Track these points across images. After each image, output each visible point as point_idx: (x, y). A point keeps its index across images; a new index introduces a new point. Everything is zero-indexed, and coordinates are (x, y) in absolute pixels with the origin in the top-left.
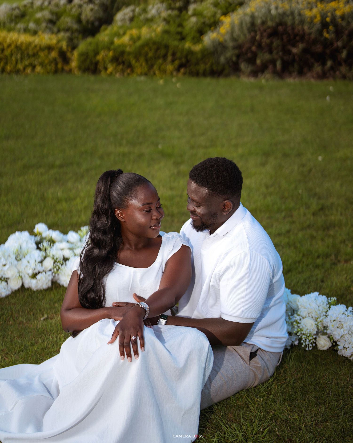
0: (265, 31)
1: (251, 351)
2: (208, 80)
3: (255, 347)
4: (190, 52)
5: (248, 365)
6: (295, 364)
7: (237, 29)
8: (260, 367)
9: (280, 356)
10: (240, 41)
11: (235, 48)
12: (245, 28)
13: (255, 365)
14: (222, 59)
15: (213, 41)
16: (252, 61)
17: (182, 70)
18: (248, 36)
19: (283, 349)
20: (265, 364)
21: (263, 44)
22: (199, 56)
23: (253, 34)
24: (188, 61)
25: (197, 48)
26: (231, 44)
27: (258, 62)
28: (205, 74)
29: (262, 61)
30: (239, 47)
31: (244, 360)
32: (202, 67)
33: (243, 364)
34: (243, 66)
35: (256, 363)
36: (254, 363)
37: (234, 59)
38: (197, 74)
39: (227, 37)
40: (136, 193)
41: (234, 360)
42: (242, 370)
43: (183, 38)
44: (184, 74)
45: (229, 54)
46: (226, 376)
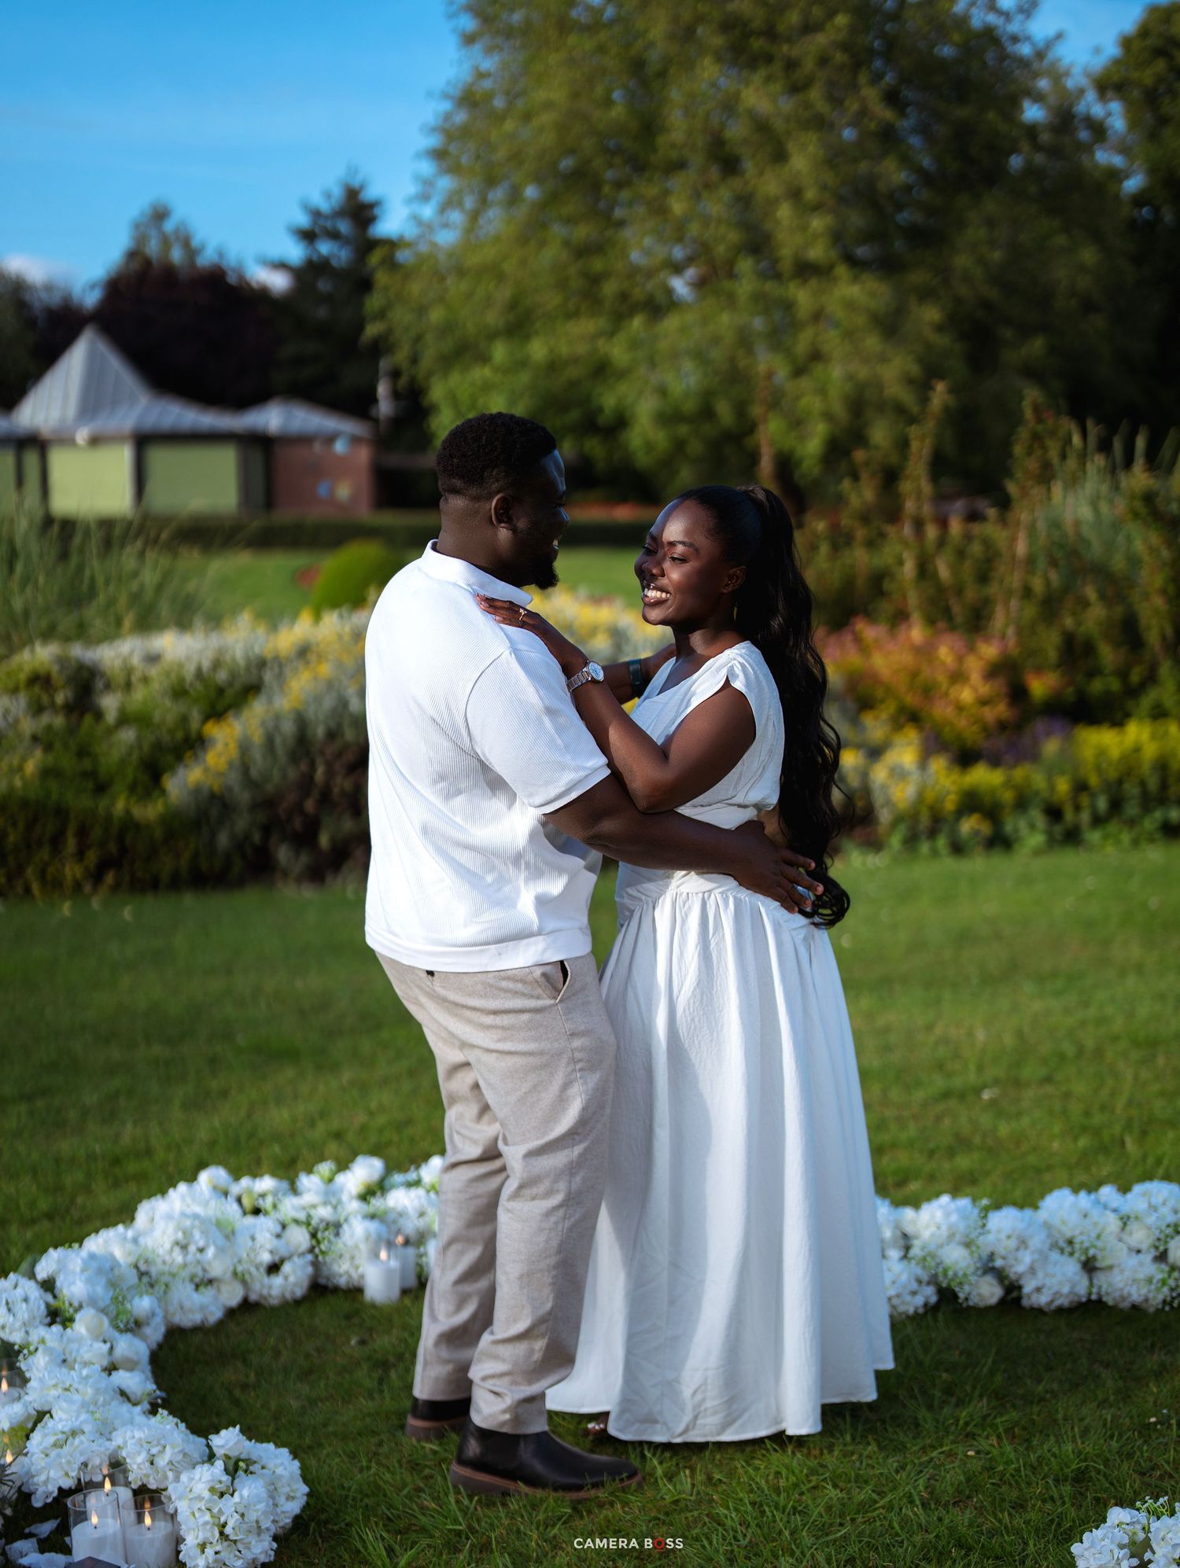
0: (339, 755)
2: (189, 900)
4: (130, 825)
7: (257, 755)
10: (270, 788)
11: (255, 807)
12: (280, 751)
14: (223, 840)
15: (197, 791)
16: (305, 839)
17: (110, 878)
18: (293, 774)
21: (336, 790)
22: (158, 834)
23: (304, 767)
24: (123, 850)
25: (150, 812)
26: (244, 797)
27: (324, 840)
28: (176, 884)
29: (333, 840)
30: (266, 803)
32: (166, 865)
34: (283, 854)
37: (257, 837)
38: (152, 885)
39: (234, 779)
43: (101, 788)
44: (116, 888)
45: (242, 823)
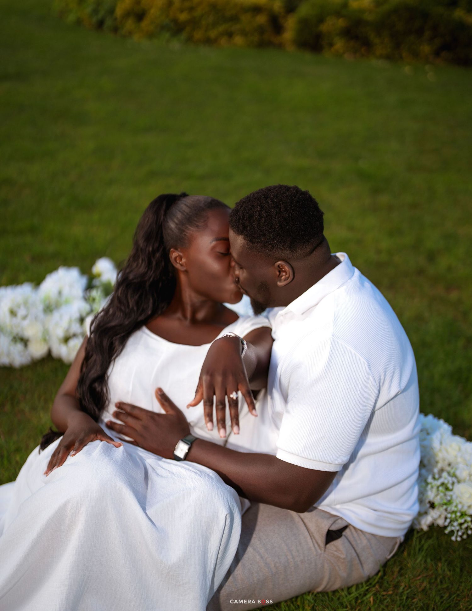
1: (330, 527)
3: (339, 521)
5: (323, 551)
6: (425, 561)
8: (344, 559)
9: (396, 543)
13: (335, 553)
19: (404, 532)
20: (355, 555)
31: (315, 540)
33: (313, 548)
35: (338, 550)
36: (335, 549)
40: (205, 221)
41: (296, 539)
42: (309, 558)
46: (273, 565)
